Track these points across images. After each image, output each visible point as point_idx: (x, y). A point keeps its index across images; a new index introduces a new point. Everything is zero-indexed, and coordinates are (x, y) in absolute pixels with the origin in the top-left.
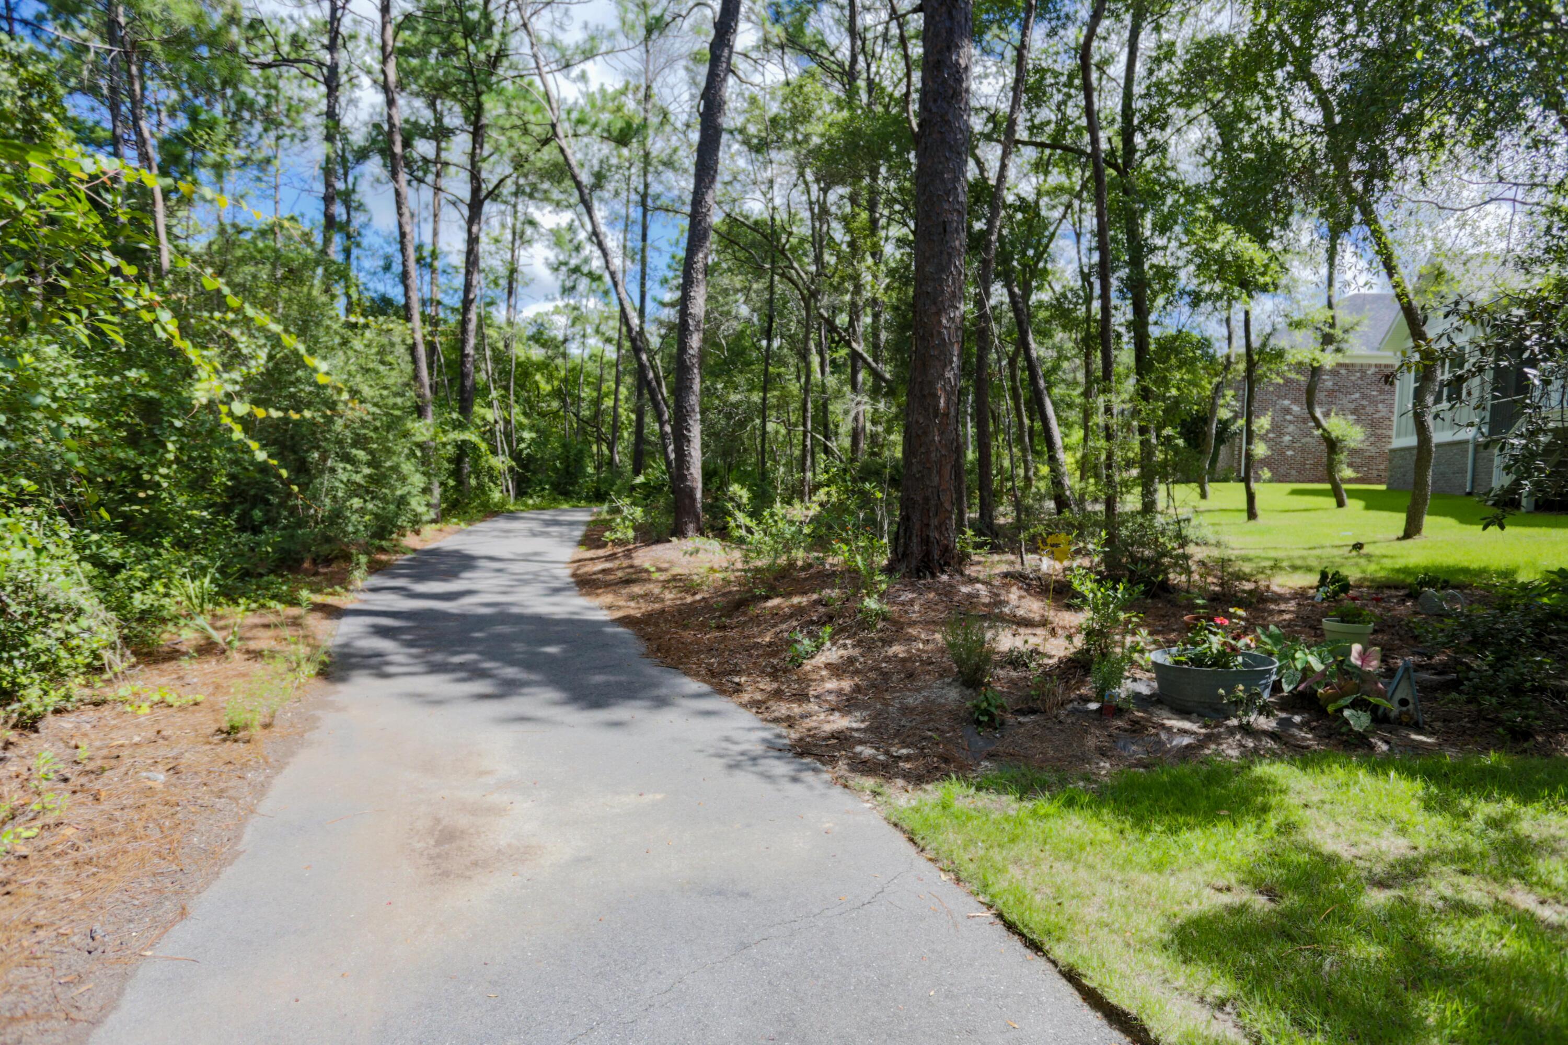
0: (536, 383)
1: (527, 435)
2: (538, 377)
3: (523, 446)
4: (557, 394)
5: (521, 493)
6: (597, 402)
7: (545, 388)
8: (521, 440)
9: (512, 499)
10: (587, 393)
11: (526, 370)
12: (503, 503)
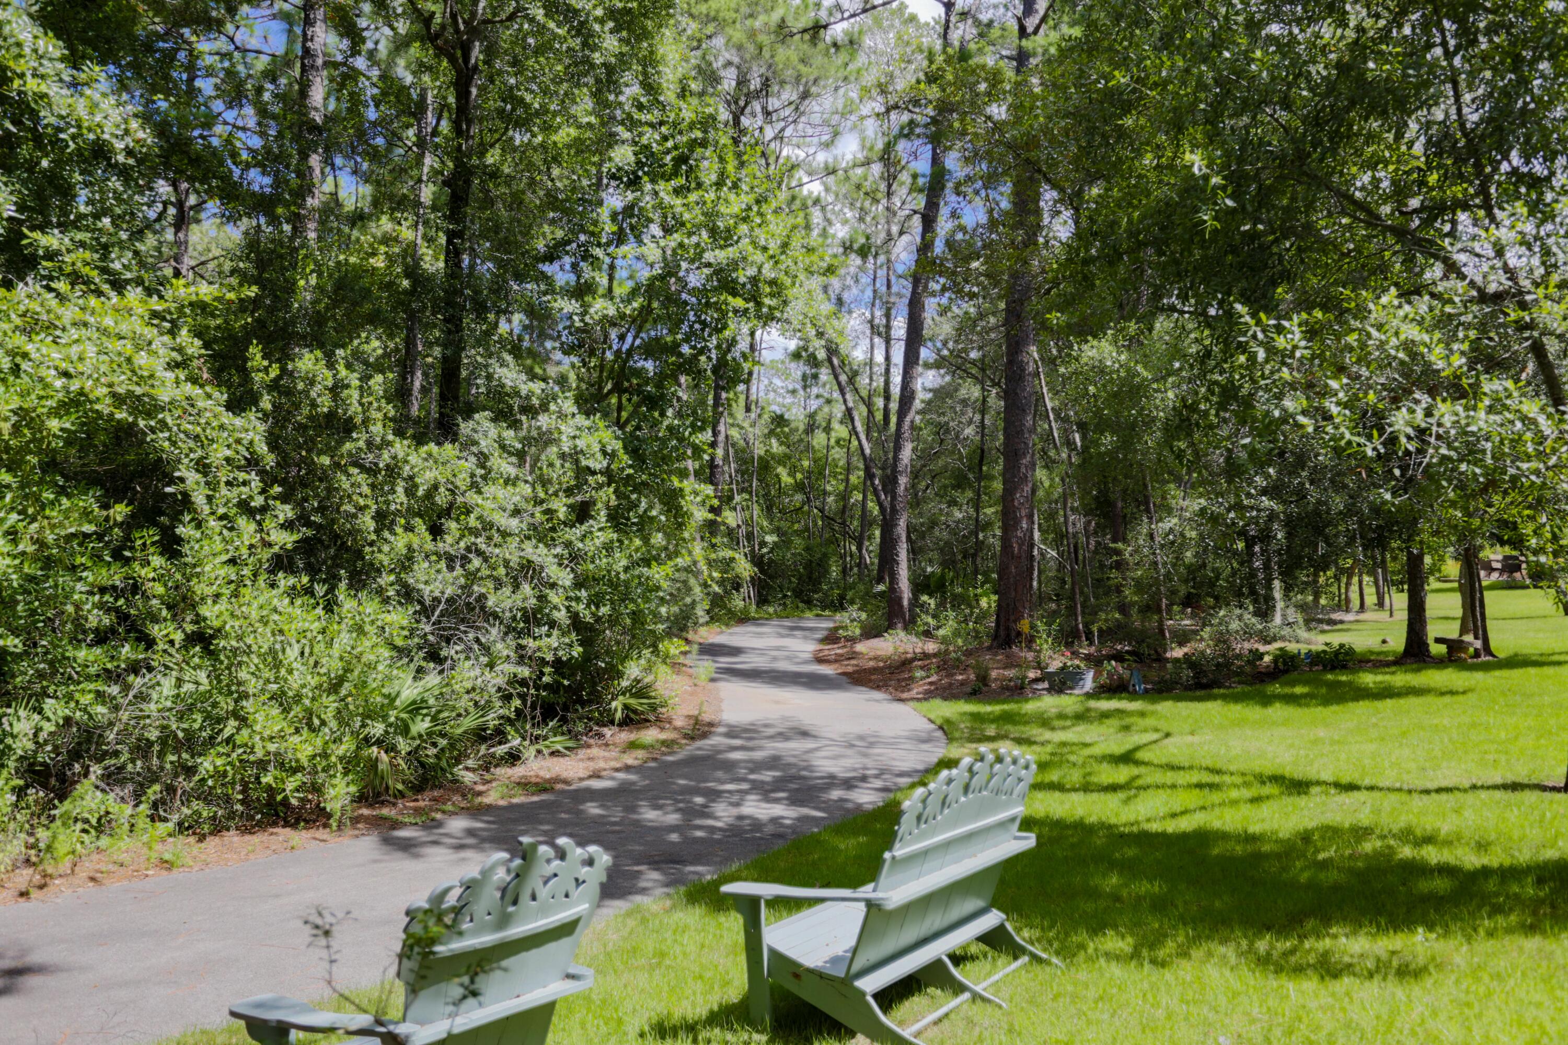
0: (777, 476)
1: (770, 539)
2: (780, 470)
3: (765, 550)
4: (799, 487)
5: (762, 601)
6: (844, 497)
7: (786, 479)
8: (763, 544)
9: (754, 607)
10: (832, 486)
11: (765, 466)
12: (745, 610)
